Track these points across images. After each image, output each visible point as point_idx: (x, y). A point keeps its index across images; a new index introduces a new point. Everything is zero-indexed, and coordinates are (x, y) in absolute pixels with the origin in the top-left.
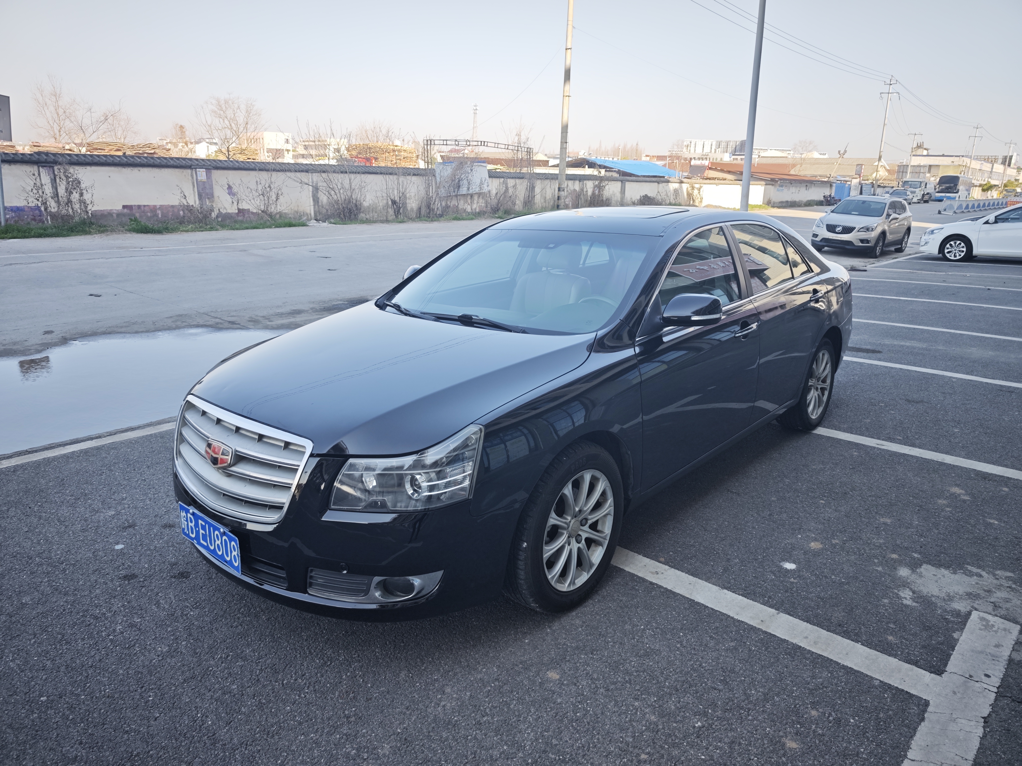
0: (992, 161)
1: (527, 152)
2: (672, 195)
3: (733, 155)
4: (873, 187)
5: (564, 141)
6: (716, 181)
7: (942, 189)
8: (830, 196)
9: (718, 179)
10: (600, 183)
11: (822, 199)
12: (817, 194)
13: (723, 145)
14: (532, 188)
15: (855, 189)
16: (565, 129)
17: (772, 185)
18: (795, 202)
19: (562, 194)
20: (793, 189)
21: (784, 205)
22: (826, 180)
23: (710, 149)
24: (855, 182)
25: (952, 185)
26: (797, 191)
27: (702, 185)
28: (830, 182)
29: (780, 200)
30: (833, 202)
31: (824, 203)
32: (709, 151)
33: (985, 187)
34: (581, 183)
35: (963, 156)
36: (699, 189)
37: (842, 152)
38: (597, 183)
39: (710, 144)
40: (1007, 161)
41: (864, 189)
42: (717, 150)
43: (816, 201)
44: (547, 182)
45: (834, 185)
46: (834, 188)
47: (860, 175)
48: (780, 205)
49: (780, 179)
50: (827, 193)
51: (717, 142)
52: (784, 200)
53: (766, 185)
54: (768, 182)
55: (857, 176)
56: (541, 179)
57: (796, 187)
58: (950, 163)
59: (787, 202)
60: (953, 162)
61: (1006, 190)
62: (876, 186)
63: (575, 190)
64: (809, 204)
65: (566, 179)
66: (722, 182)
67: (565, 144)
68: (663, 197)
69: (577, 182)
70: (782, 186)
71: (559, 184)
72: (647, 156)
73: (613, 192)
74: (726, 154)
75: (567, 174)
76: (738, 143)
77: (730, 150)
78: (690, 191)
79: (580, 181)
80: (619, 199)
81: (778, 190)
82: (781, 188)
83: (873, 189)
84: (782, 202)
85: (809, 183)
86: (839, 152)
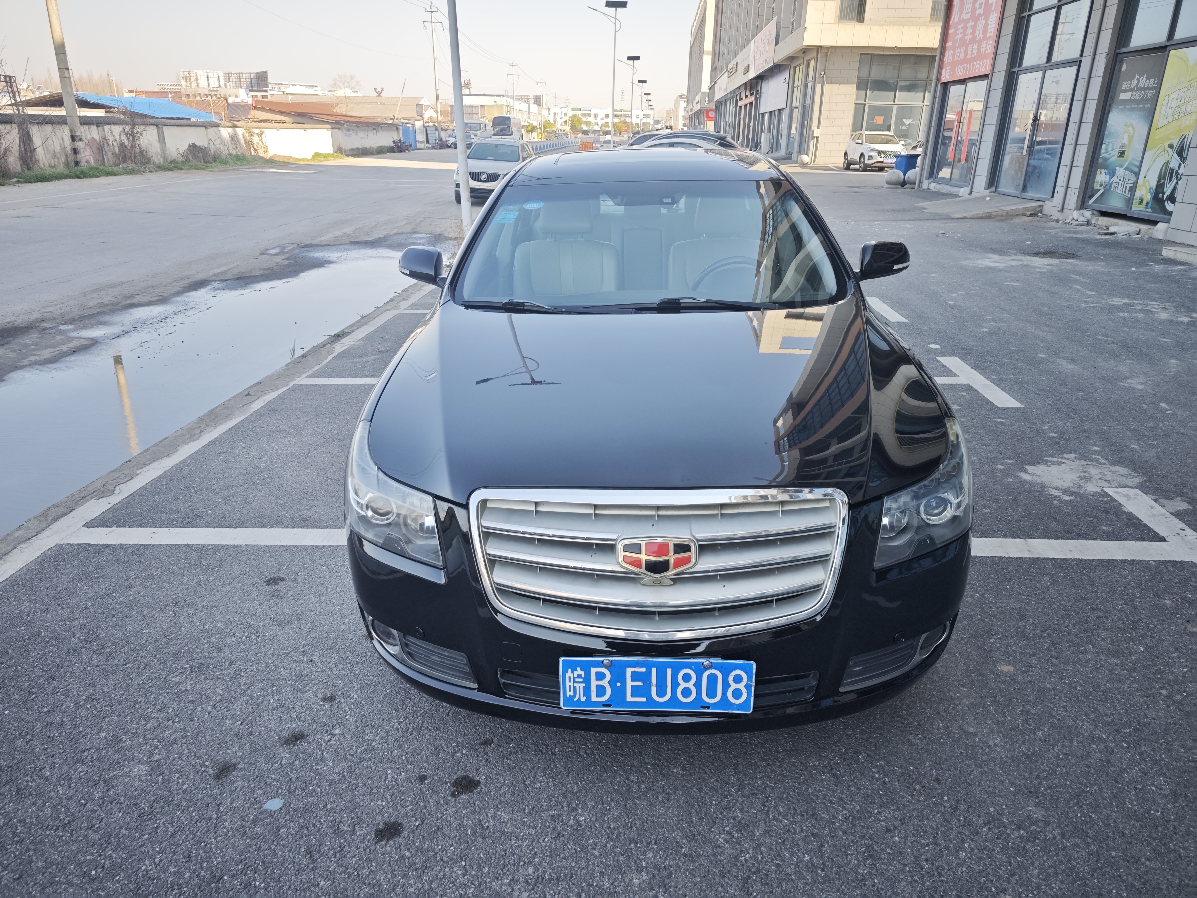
0: (527, 100)
1: (6, 82)
2: (229, 144)
3: (251, 91)
4: (436, 130)
5: (63, 67)
6: (274, 125)
7: (497, 131)
8: (400, 140)
9: (276, 122)
10: (133, 128)
11: (392, 144)
12: (386, 139)
13: (234, 77)
14: (26, 139)
15: (421, 133)
16: (60, 50)
17: (339, 129)
18: (366, 148)
19: (79, 145)
20: (361, 134)
21: (355, 153)
22: (391, 122)
23: (217, 83)
24: (419, 124)
25: (506, 127)
26: (366, 136)
27: (263, 130)
28: (395, 124)
29: (351, 148)
30: (404, 148)
31: (396, 150)
32: (217, 86)
33: (529, 129)
34: (100, 128)
35: (503, 96)
36: (260, 135)
37: (379, 90)
38: (127, 128)
39: (216, 76)
40: (538, 101)
41: (429, 132)
42: (228, 84)
43: (387, 147)
44: (49, 128)
45: (400, 128)
46: (401, 132)
47: (422, 116)
48: (352, 153)
49: (347, 122)
50: (396, 138)
51: (225, 73)
52: (355, 147)
53: (332, 128)
54: (334, 126)
55: (420, 118)
56: (37, 123)
57: (364, 131)
58: (493, 103)
59: (358, 149)
60: (495, 102)
61: (547, 131)
62: (439, 129)
63: (93, 139)
64: (380, 151)
65: (81, 124)
66: (281, 125)
67: (66, 72)
68: (218, 146)
69: (94, 128)
70: (349, 130)
71: (71, 131)
72: (130, 91)
73: (149, 140)
74: (240, 89)
75: (79, 116)
76: (252, 76)
77: (244, 84)
78: (248, 138)
79: (98, 126)
80: (159, 151)
81: (346, 136)
82: (348, 133)
83: (437, 132)
84: (352, 150)
85: (375, 126)
86: (375, 89)
